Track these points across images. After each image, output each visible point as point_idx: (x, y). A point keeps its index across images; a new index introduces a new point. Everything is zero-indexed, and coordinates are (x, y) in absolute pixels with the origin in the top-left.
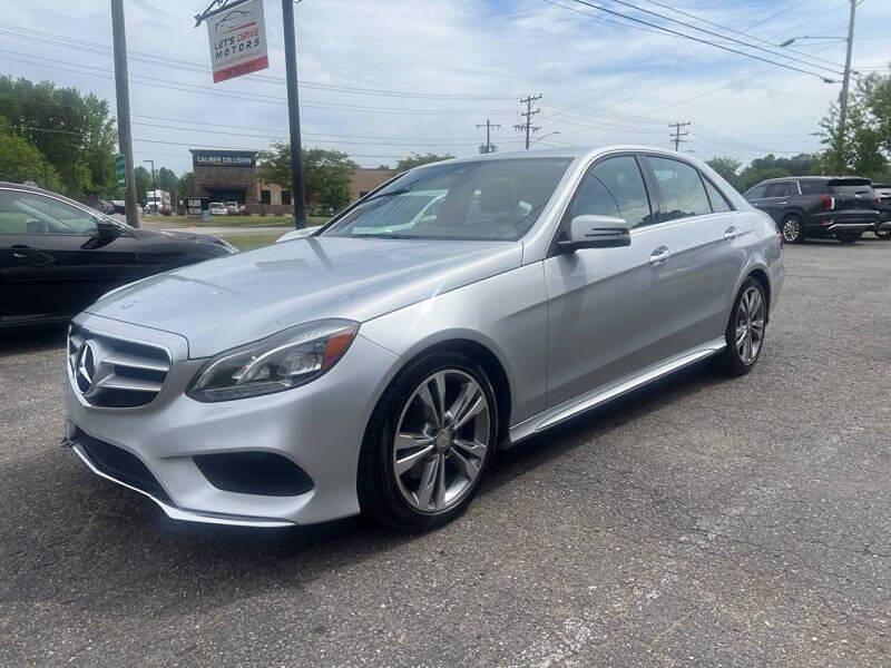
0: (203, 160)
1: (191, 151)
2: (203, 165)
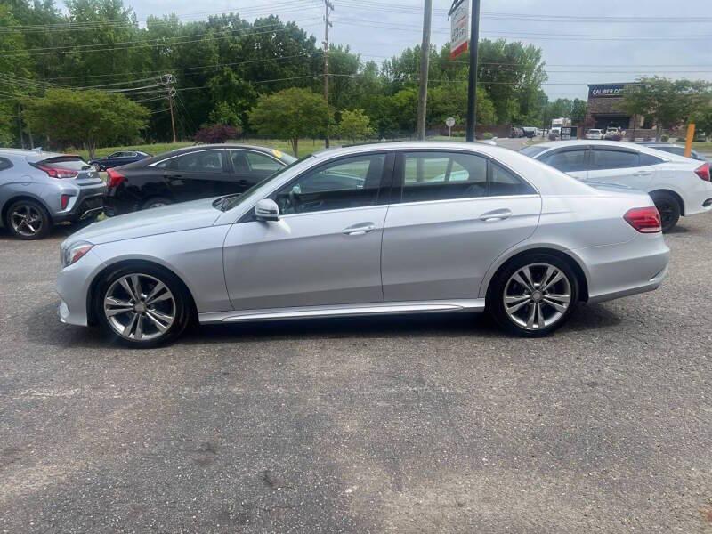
0: (598, 92)
1: (589, 85)
2: (598, 96)
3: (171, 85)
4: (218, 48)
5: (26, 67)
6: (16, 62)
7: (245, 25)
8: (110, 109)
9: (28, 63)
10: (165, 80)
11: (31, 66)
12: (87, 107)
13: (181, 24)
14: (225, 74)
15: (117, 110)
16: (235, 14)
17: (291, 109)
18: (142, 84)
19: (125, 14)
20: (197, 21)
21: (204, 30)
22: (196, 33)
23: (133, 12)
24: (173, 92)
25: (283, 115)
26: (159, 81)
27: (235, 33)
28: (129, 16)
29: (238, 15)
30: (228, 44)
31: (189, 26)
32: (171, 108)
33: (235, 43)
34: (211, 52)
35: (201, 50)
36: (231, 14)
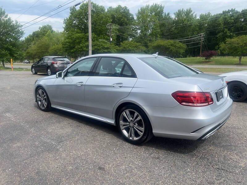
3: (202, 37)
4: (223, 22)
5: (159, 34)
6: (156, 33)
7: (237, 12)
8: (173, 46)
9: (160, 33)
10: (201, 35)
11: (160, 34)
12: (166, 46)
13: (211, 15)
14: (225, 32)
15: (175, 46)
16: (233, 9)
17: (240, 44)
18: (193, 37)
19: (192, 14)
20: (218, 13)
21: (220, 16)
22: (216, 18)
23: (195, 13)
24: (203, 39)
25: (235, 46)
26: (199, 36)
27: (232, 16)
28: (194, 15)
29: (235, 9)
30: (228, 20)
31: (215, 15)
32: (201, 45)
33: (231, 20)
34: (220, 24)
35: (216, 24)
36: (232, 9)
